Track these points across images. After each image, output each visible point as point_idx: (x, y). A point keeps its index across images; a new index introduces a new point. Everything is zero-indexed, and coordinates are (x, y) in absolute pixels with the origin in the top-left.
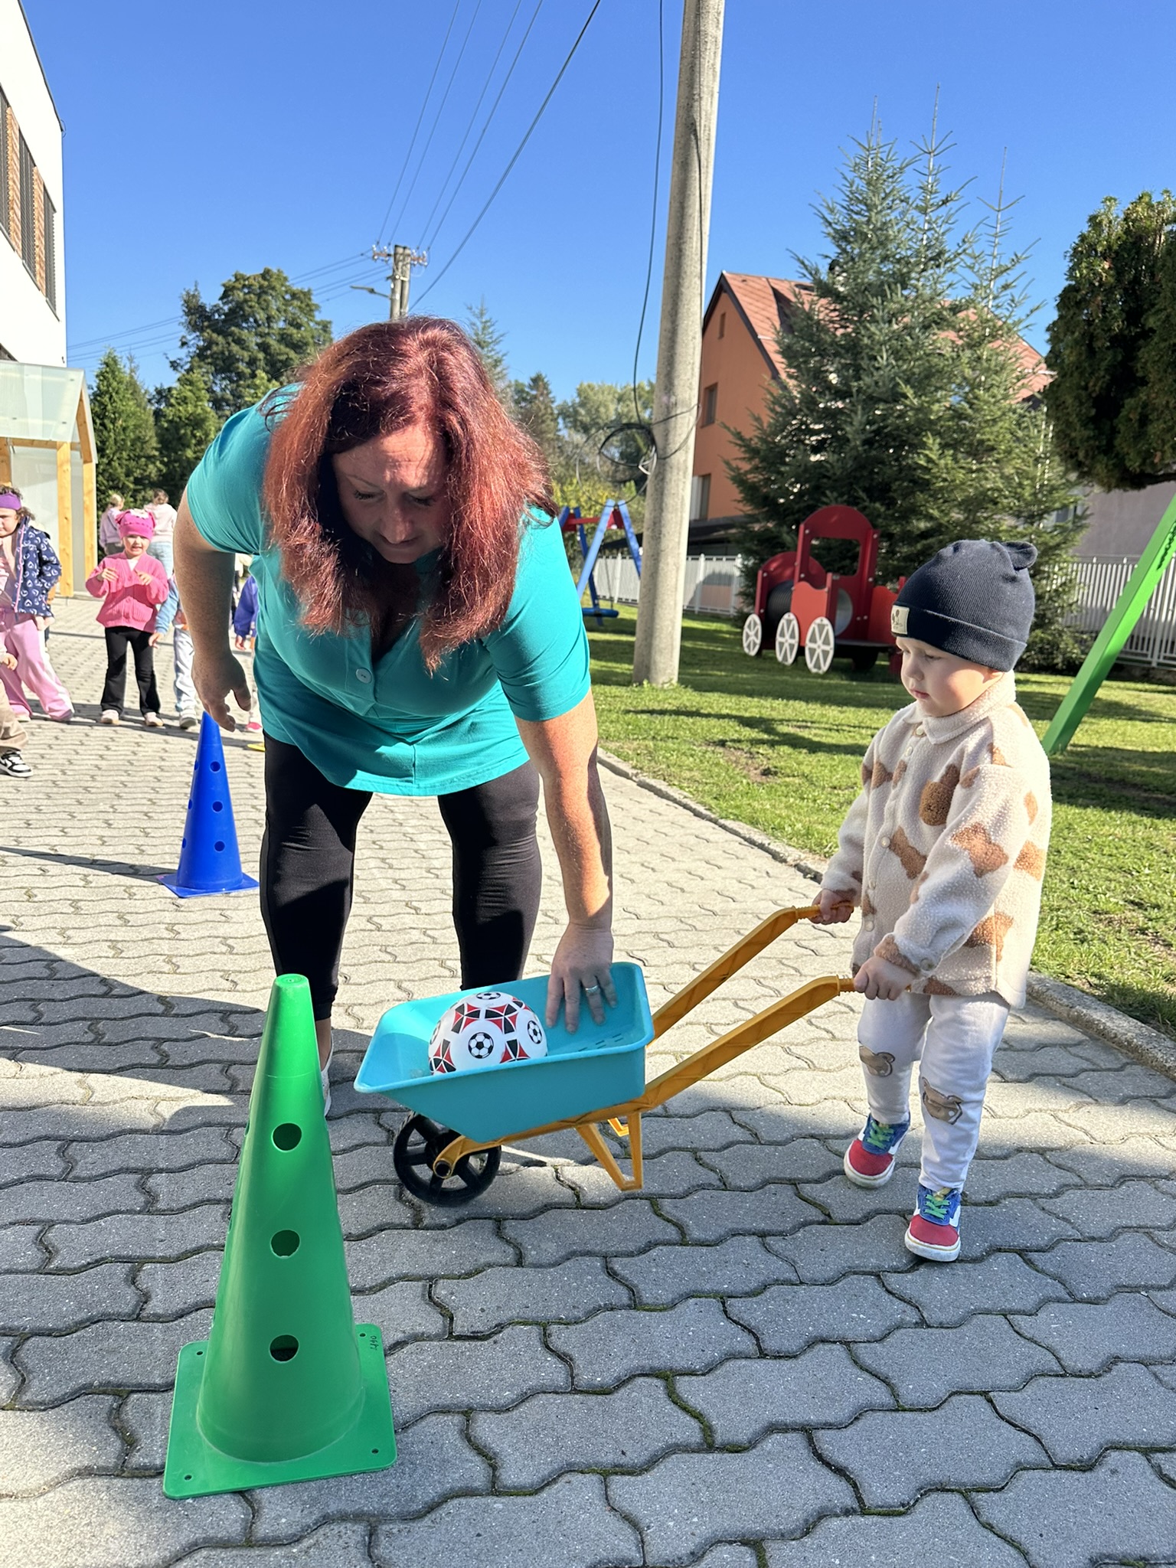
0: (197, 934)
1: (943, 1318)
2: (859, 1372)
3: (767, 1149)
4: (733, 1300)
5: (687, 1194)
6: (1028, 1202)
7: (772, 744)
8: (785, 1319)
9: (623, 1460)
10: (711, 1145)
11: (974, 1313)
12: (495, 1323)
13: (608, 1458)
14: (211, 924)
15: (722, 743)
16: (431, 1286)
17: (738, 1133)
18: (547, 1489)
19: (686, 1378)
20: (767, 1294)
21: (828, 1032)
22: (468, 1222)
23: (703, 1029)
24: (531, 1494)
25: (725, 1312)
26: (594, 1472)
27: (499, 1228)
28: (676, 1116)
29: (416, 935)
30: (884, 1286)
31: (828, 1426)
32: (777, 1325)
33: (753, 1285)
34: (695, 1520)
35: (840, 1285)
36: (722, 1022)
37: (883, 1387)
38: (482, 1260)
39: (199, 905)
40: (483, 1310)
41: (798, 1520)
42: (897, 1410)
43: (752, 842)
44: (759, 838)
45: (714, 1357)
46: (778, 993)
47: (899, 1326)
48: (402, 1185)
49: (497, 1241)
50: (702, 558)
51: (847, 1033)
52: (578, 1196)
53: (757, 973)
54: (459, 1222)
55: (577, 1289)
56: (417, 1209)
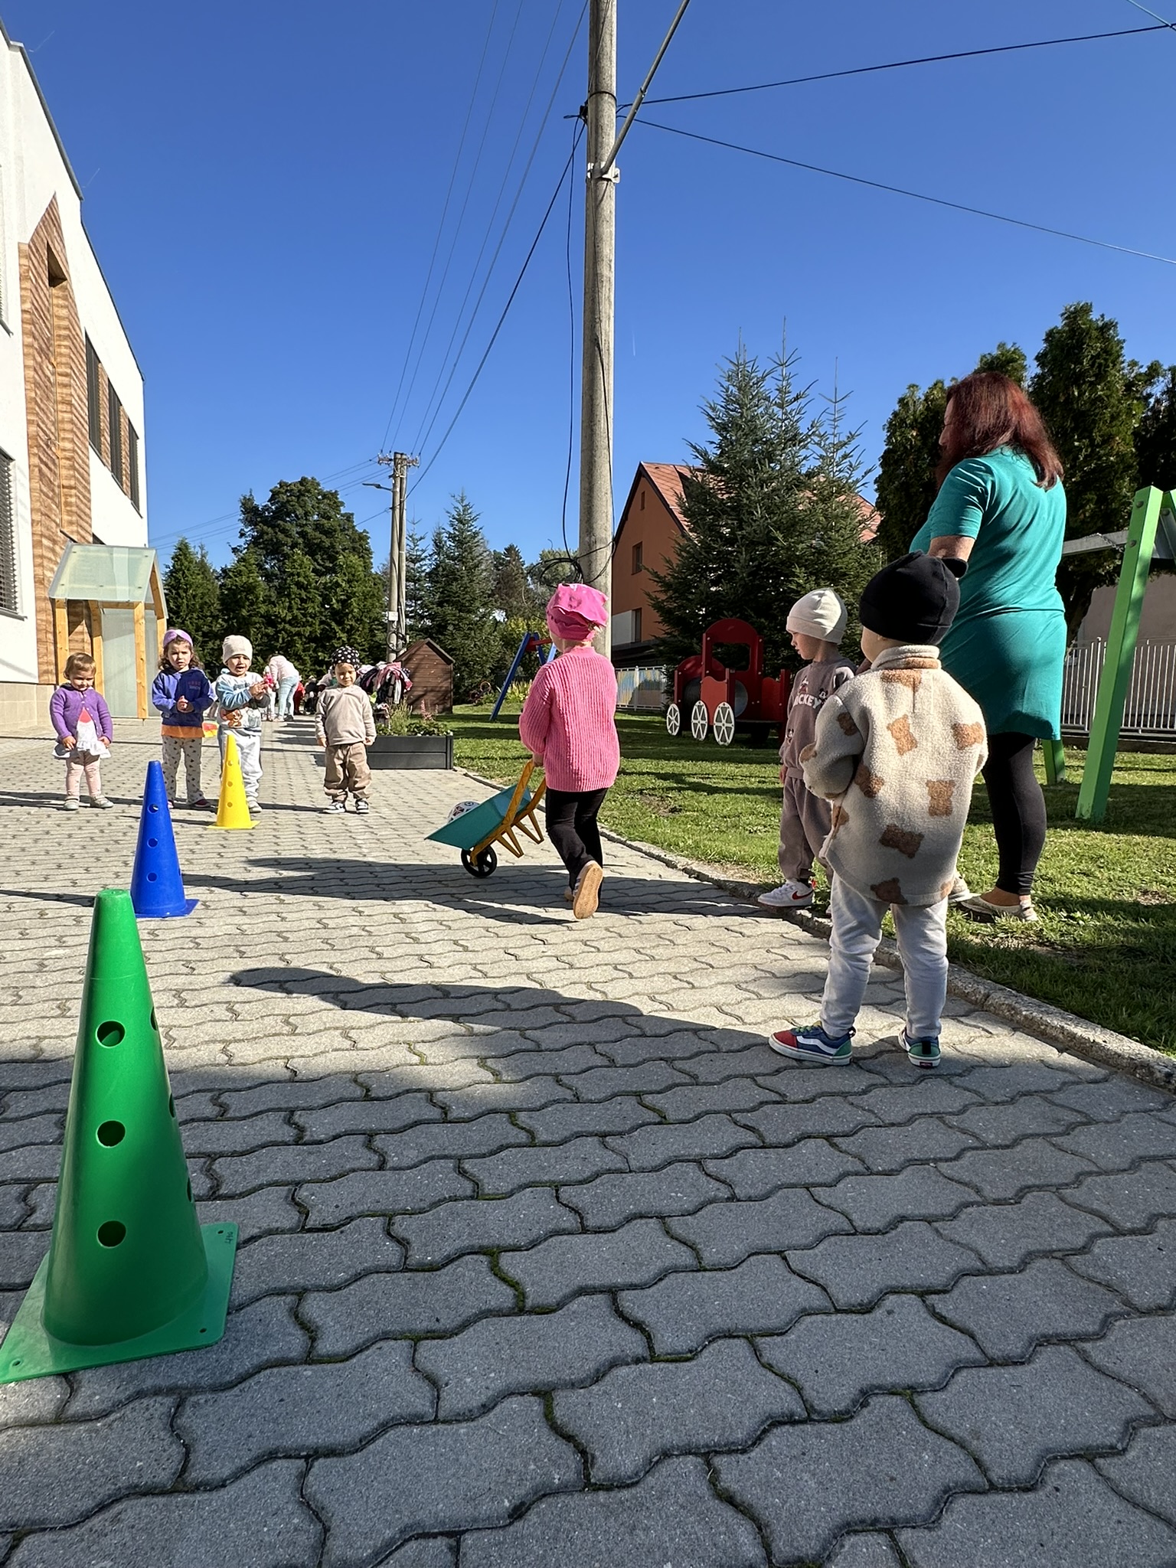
0: (173, 936)
1: (752, 1192)
2: (669, 1240)
4: (566, 1188)
5: (544, 1106)
6: (838, 1099)
7: (680, 790)
8: (610, 1200)
9: (436, 1326)
10: (572, 1070)
11: (780, 1187)
12: (346, 1216)
13: (423, 1324)
14: (186, 929)
15: (641, 792)
16: (296, 1189)
17: (598, 1060)
18: (358, 1356)
19: (511, 1253)
20: (598, 1181)
21: (689, 983)
22: (343, 1138)
23: (584, 987)
24: (342, 1361)
25: (557, 1198)
26: (406, 1338)
27: (370, 1141)
29: (355, 931)
30: (703, 1170)
31: (633, 1287)
32: (602, 1206)
33: (587, 1174)
34: (492, 1375)
35: (664, 1171)
37: (689, 1251)
38: (348, 1167)
40: (337, 1207)
41: (589, 1370)
42: (698, 1271)
43: (651, 856)
44: (656, 851)
45: (540, 1235)
46: (653, 958)
47: (711, 1202)
48: (292, 1112)
49: (365, 1150)
50: (637, 669)
51: (706, 983)
52: (446, 1114)
53: (638, 945)
54: (335, 1137)
55: (428, 1185)
56: (301, 1130)
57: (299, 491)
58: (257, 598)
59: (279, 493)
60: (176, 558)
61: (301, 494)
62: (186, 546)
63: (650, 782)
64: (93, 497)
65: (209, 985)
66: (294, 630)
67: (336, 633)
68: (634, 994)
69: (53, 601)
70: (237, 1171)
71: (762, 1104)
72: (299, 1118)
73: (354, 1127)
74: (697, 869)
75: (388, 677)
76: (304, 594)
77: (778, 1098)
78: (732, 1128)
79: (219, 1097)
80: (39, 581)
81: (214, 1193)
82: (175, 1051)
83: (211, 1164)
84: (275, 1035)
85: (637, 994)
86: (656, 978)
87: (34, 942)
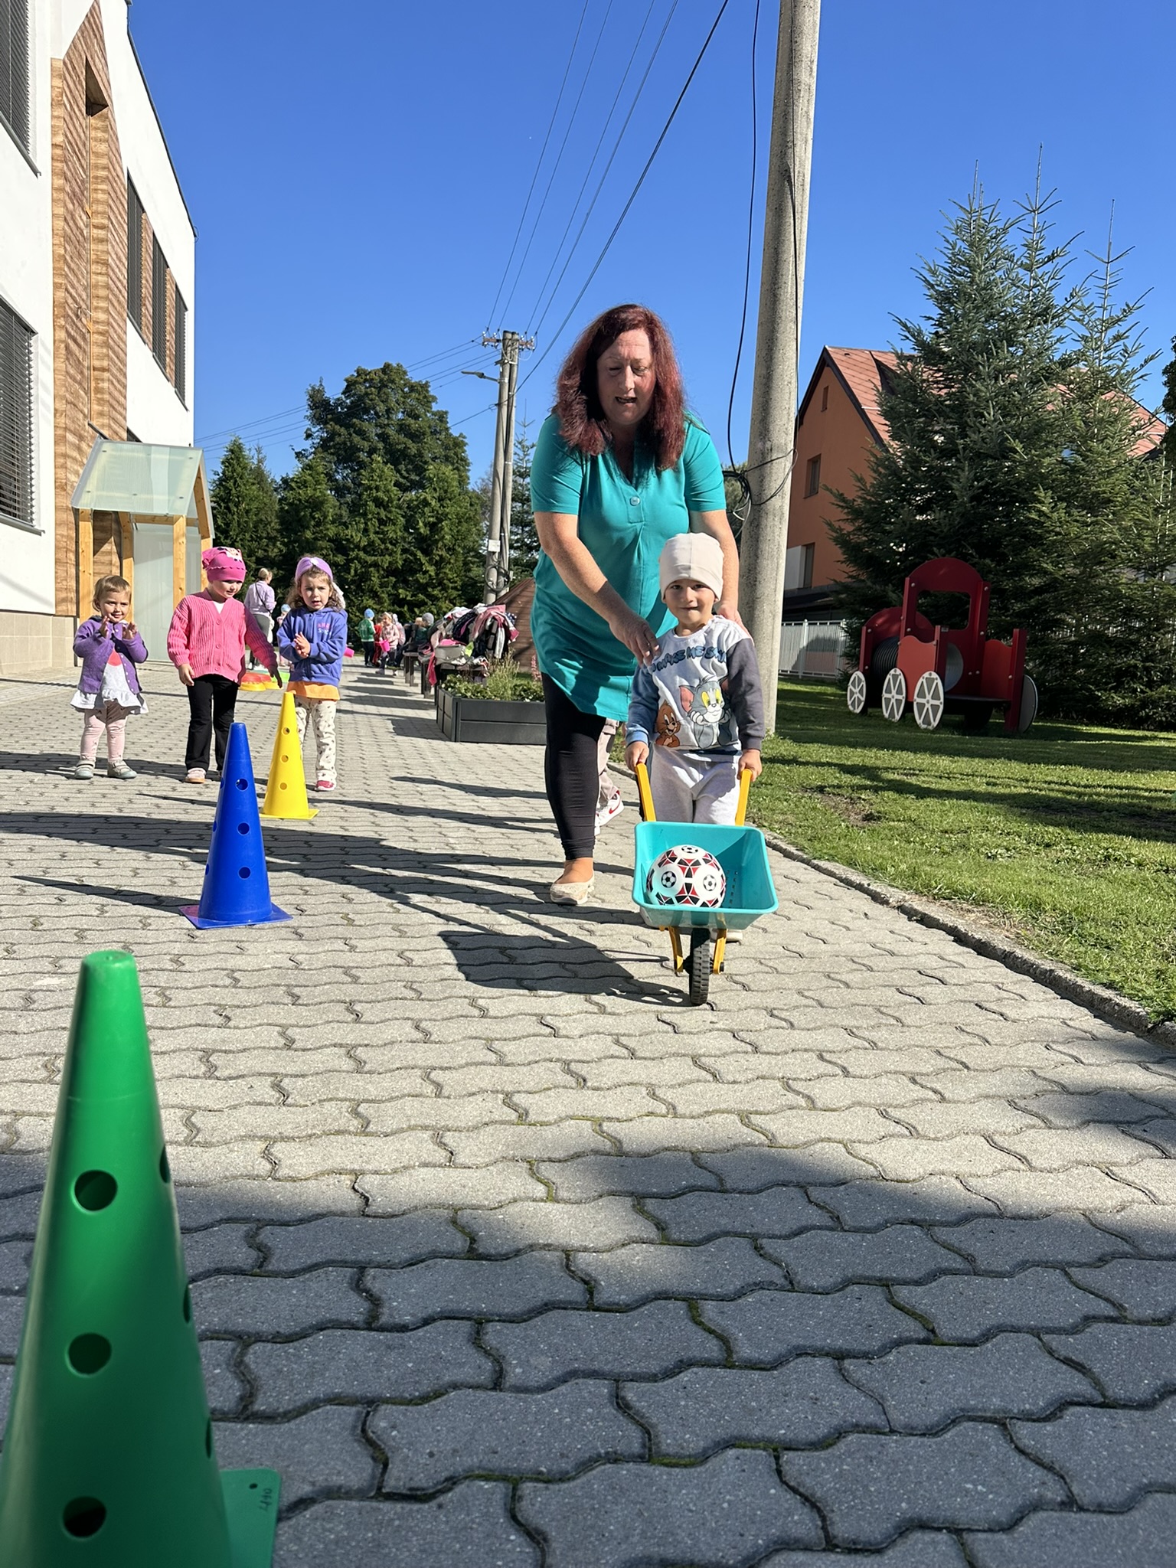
1: (1104, 1496)
3: (852, 1238)
4: (791, 1454)
5: (740, 1294)
7: (876, 790)
8: (866, 1487)
10: (777, 1229)
12: (445, 1474)
15: (821, 789)
16: (368, 1413)
17: (814, 1216)
20: (842, 1446)
21: (935, 1092)
22: (438, 1323)
23: (778, 1085)
25: (779, 1472)
27: (478, 1333)
28: (734, 1191)
30: (1012, 1441)
32: (855, 1498)
33: (822, 1431)
35: (948, 1436)
36: (802, 1076)
38: (447, 1378)
39: (217, 938)
40: (431, 1455)
43: (849, 883)
44: (856, 878)
45: (756, 1545)
46: (874, 1045)
47: (1036, 1506)
48: (362, 1269)
49: (472, 1351)
50: (806, 623)
51: (960, 1093)
52: (591, 1293)
53: (848, 1022)
54: (427, 1321)
55: (570, 1427)
56: (375, 1301)
57: (381, 381)
58: (325, 517)
59: (356, 382)
60: (227, 462)
61: (383, 385)
62: (240, 448)
63: (833, 777)
64: (130, 382)
65: (247, 1045)
66: (370, 559)
67: (422, 564)
68: (854, 1104)
69: (76, 512)
70: (280, 1371)
71: (1089, 1319)
72: (375, 1280)
73: (452, 1306)
74: (920, 908)
75: (489, 623)
76: (383, 514)
77: (1113, 1313)
78: (1047, 1364)
79: (257, 1234)
80: (61, 487)
81: (245, 1407)
82: (199, 1150)
83: (243, 1354)
84: (338, 1133)
85: (859, 1104)
86: (884, 1080)
87: (22, 964)
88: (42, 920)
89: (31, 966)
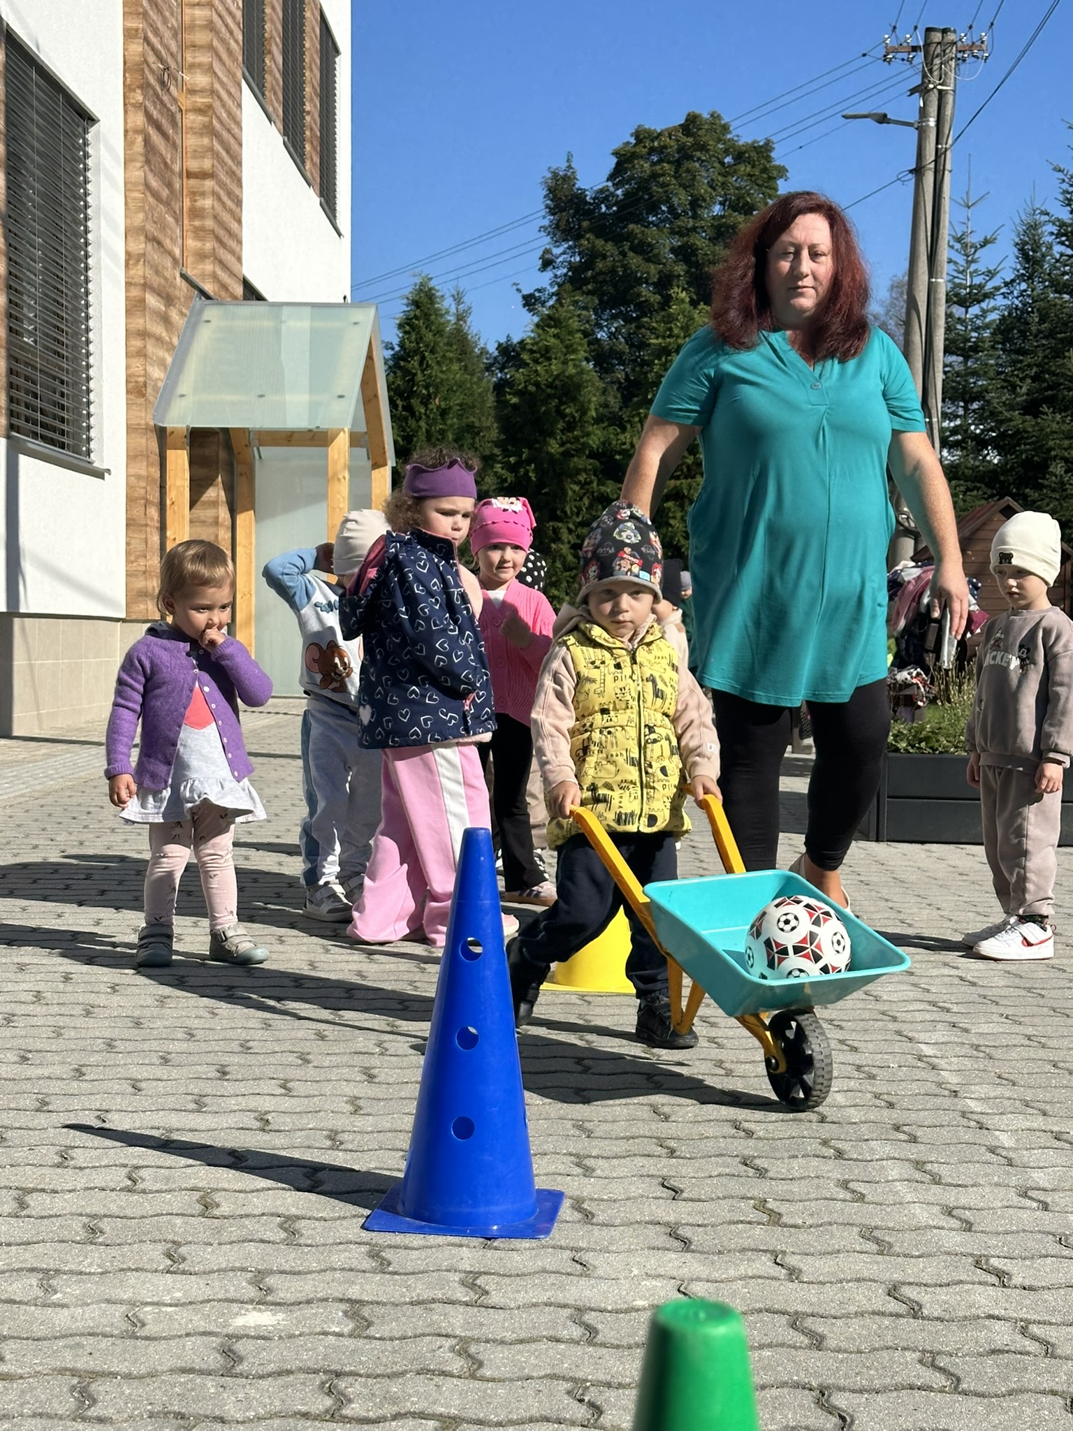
14: (551, 1279)
57: (681, 148)
58: (584, 411)
59: (633, 156)
60: (407, 325)
61: (685, 155)
62: (429, 296)
69: (161, 433)
80: (137, 390)
87: (202, 1282)
88: (218, 1197)
89: (219, 1286)
